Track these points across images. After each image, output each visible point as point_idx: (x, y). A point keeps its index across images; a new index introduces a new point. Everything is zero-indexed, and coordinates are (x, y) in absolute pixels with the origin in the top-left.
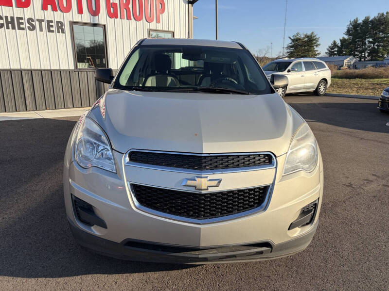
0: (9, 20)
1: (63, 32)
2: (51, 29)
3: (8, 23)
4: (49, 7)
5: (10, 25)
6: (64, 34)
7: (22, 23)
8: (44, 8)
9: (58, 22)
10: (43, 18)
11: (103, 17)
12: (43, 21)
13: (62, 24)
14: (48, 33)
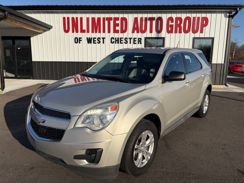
0: (117, 39)
1: (141, 43)
2: (135, 42)
3: (116, 40)
4: (136, 31)
5: (117, 42)
6: (141, 45)
7: (122, 40)
8: (133, 32)
9: (139, 39)
10: (132, 37)
11: (164, 34)
12: (132, 38)
13: (141, 39)
14: (133, 44)
